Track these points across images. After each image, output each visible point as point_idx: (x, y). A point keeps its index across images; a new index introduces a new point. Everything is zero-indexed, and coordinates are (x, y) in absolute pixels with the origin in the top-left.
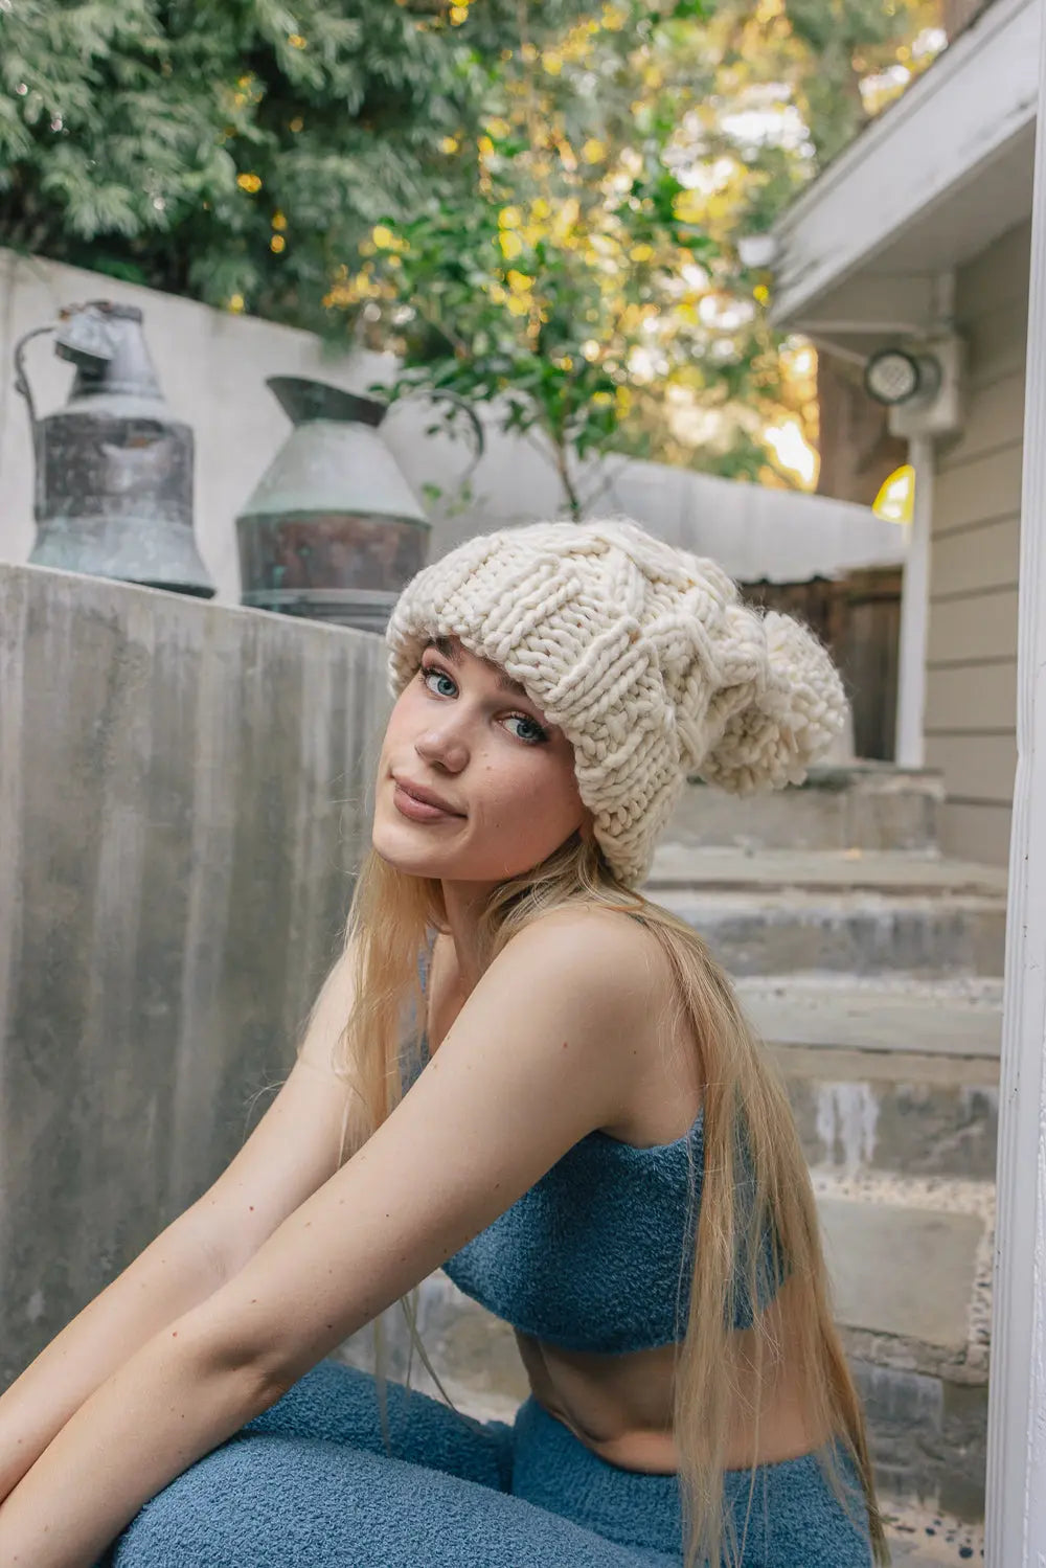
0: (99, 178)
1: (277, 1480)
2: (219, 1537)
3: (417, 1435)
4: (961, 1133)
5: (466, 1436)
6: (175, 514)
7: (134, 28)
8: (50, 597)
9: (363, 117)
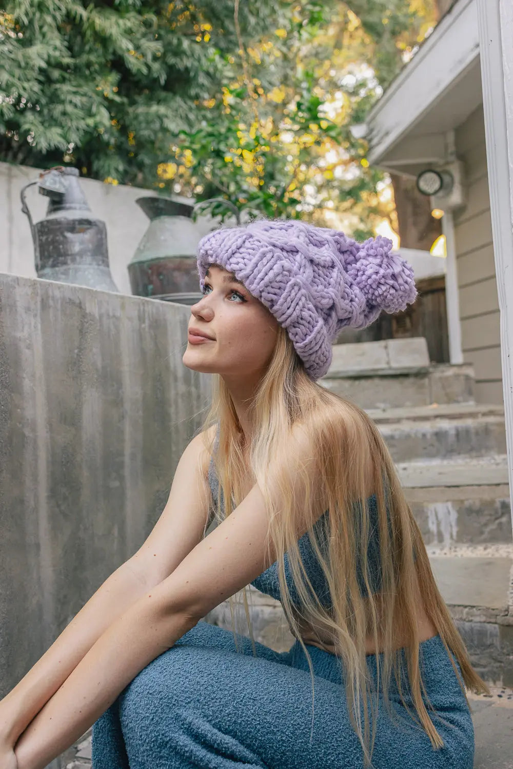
0: (46, 124)
2: (166, 687)
4: (497, 521)
6: (100, 263)
7: (57, 54)
8: (50, 293)
9: (168, 87)
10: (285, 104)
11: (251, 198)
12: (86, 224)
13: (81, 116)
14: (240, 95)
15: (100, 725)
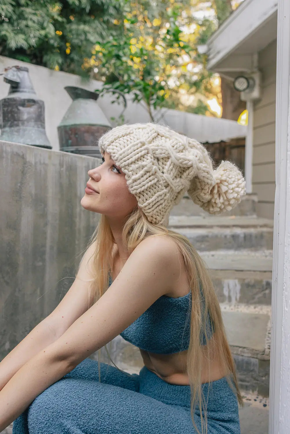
0: (16, 32)
1: (73, 390)
2: (57, 406)
3: (112, 378)
4: (263, 293)
5: (126, 378)
6: (40, 126)
8: (4, 149)
9: (90, 13)
11: (136, 85)
12: (32, 102)
13: (37, 28)
14: (133, 22)
15: (18, 420)
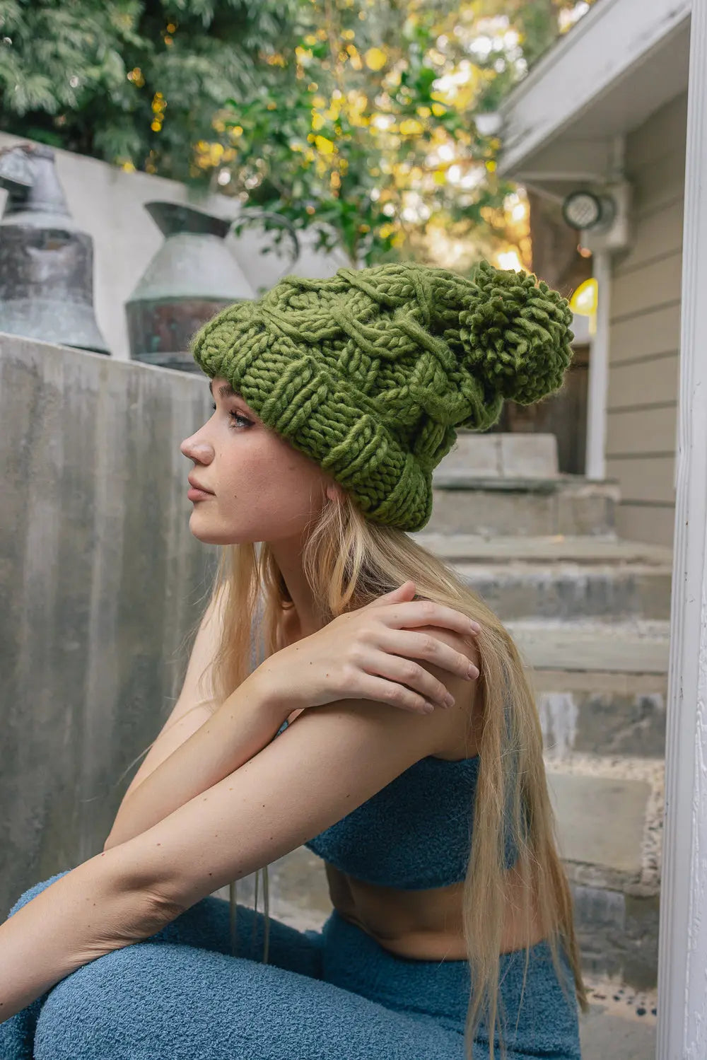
0: (28, 70)
1: (148, 969)
2: (107, 1011)
4: (634, 726)
6: (80, 298)
9: (214, 30)
10: (385, 71)
11: (323, 209)
12: (61, 237)
13: (80, 62)
14: (321, 54)
